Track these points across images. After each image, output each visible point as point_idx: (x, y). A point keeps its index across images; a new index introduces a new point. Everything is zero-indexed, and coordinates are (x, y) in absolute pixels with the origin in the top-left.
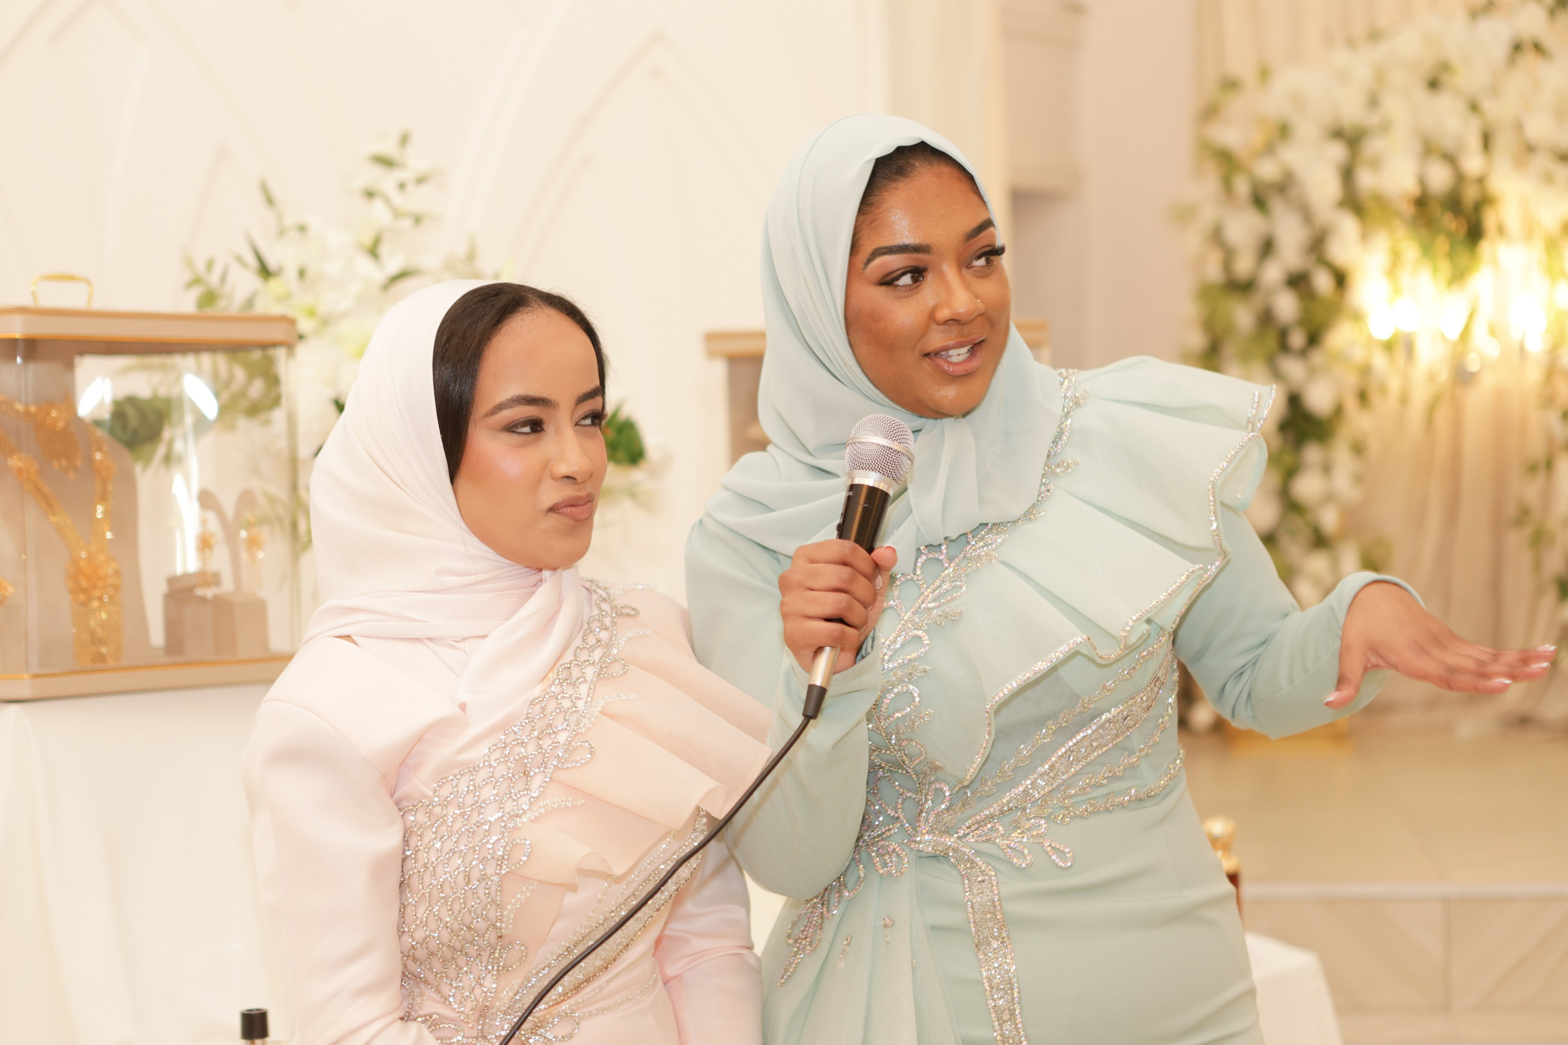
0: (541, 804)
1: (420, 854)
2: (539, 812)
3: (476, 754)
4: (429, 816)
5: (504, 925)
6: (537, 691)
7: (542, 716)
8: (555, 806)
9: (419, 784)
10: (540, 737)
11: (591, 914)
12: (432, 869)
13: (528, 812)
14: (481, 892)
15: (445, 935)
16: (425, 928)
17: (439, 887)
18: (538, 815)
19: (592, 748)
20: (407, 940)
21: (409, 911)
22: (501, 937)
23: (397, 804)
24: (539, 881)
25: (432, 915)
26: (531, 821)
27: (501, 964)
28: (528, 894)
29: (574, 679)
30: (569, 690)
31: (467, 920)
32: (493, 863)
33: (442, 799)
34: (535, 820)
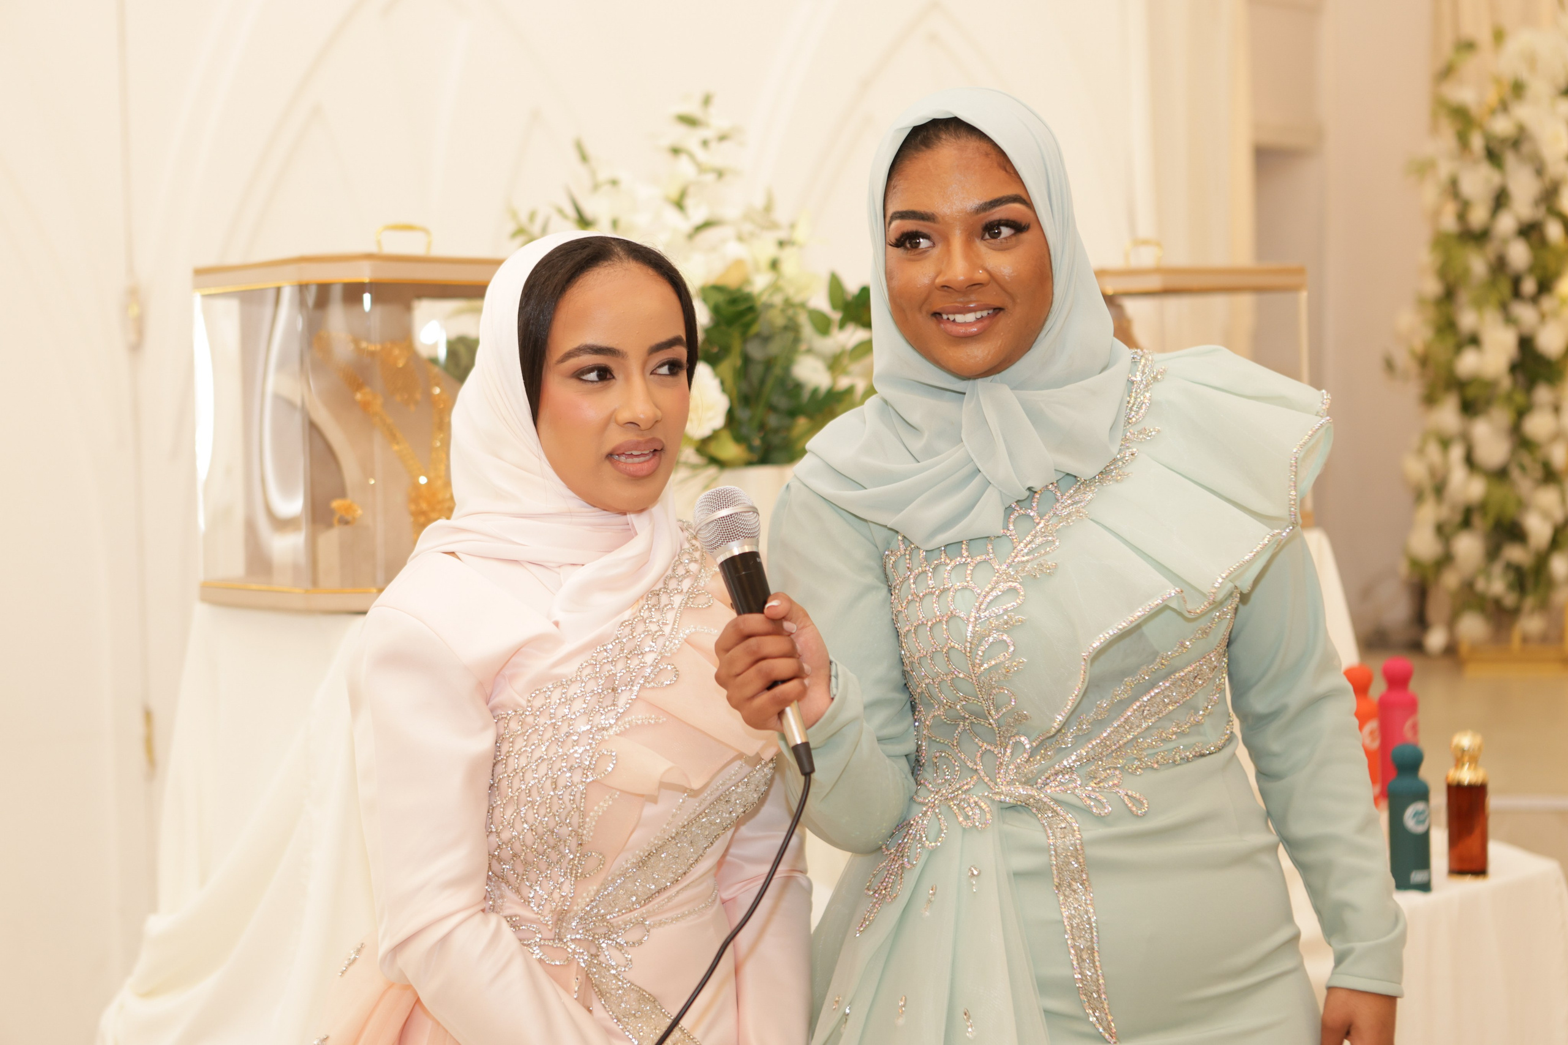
0: (627, 719)
1: (510, 760)
2: (624, 727)
3: (569, 669)
4: (522, 725)
5: (585, 832)
6: (627, 615)
7: (631, 637)
8: (639, 722)
9: (514, 693)
10: (629, 656)
11: (665, 826)
12: (521, 774)
13: (614, 726)
14: (567, 798)
15: (530, 838)
16: (511, 830)
17: (527, 791)
18: (623, 729)
19: (677, 671)
20: (493, 839)
21: (497, 813)
22: (581, 844)
23: (492, 710)
24: (621, 791)
25: (519, 817)
26: (617, 735)
27: (580, 871)
28: (610, 803)
29: (662, 605)
30: (656, 616)
31: (552, 825)
32: (580, 771)
33: (535, 709)
34: (621, 734)
